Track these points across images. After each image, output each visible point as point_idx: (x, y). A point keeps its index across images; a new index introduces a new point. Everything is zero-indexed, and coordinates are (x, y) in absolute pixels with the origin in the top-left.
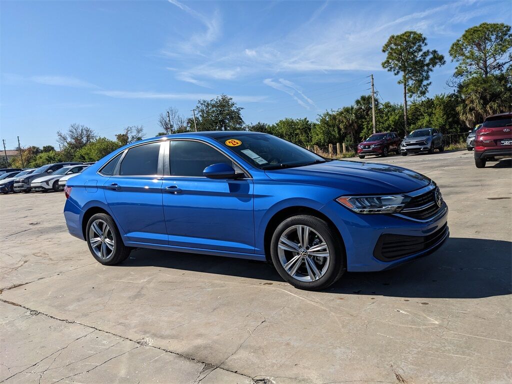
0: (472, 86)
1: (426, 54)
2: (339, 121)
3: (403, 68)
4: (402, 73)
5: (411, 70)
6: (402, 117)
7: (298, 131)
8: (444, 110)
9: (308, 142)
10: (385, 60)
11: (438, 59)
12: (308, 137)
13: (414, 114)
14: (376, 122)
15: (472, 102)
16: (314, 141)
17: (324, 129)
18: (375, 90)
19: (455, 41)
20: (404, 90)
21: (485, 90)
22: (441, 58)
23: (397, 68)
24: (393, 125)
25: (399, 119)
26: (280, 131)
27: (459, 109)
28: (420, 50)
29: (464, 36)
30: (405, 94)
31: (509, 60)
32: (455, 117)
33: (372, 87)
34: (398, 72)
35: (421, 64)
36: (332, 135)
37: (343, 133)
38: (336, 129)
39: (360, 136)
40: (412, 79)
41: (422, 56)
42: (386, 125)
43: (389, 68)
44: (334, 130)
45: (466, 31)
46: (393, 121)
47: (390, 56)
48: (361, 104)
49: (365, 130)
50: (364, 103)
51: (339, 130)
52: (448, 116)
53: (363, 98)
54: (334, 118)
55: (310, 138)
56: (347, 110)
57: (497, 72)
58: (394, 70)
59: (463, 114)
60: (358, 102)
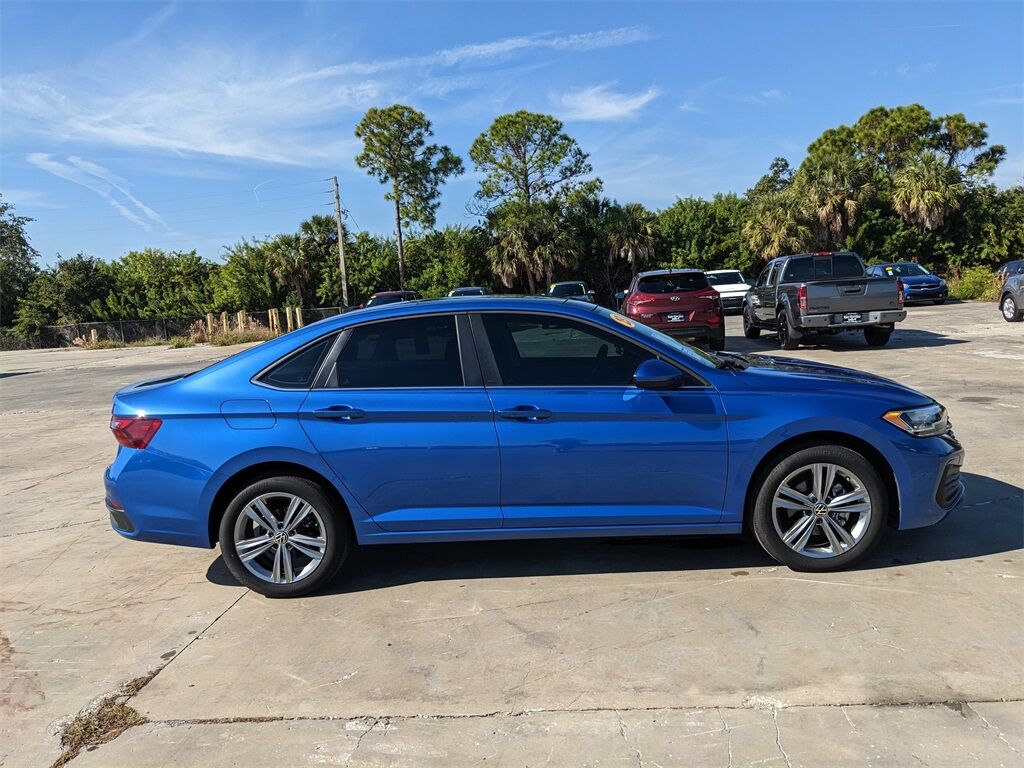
0: (511, 218)
1: (431, 151)
2: (272, 262)
3: (394, 172)
4: (391, 182)
5: (408, 177)
6: (393, 261)
7: (177, 278)
8: (466, 255)
9: (205, 302)
10: (361, 152)
11: (451, 164)
12: (203, 292)
13: (413, 258)
14: (347, 268)
15: (511, 243)
16: (218, 301)
17: (240, 277)
18: (342, 208)
19: (478, 136)
20: (396, 211)
21: (531, 225)
22: (457, 162)
23: (384, 170)
24: (379, 277)
25: (389, 267)
26: (135, 276)
27: (491, 253)
28: (421, 143)
29: (493, 128)
30: (399, 219)
31: (560, 178)
32: (484, 268)
33: (336, 200)
34: (386, 178)
35: (422, 167)
36: (257, 289)
37: (282, 287)
38: (266, 279)
39: (318, 295)
40: (409, 194)
41: (424, 153)
42: (366, 275)
43: (369, 169)
44: (261, 281)
45: (497, 121)
46: (379, 269)
47: (370, 146)
48: (312, 232)
49: (327, 283)
50: (319, 232)
51: (273, 279)
52: (473, 265)
53: (317, 221)
54: (260, 255)
55: (206, 293)
56: (288, 242)
57: (543, 197)
58: (380, 174)
59: (497, 263)
60: (306, 227)
